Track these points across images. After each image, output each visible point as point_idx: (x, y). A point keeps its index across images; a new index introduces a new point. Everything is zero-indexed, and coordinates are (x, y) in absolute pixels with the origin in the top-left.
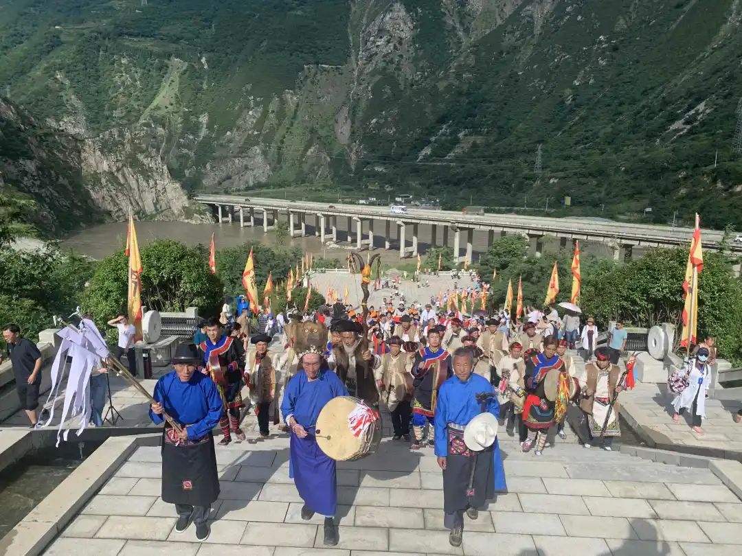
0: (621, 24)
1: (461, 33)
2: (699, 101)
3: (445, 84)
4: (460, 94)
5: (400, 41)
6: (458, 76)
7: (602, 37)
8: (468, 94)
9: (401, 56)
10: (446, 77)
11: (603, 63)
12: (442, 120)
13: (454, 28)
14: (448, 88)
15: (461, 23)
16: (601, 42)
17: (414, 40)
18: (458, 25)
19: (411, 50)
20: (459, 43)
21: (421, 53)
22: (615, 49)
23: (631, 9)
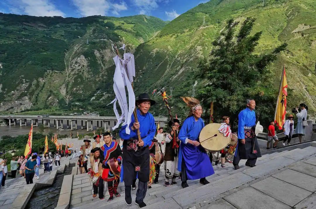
0: (144, 68)
1: (102, 66)
2: (163, 87)
3: (99, 79)
4: (103, 82)
5: (83, 66)
6: (102, 77)
7: (140, 71)
8: (105, 82)
9: (84, 70)
10: (99, 77)
11: (141, 77)
12: (98, 89)
13: (100, 64)
14: (100, 80)
15: (103, 63)
16: (140, 72)
17: (88, 66)
18: (102, 63)
19: (87, 69)
20: (102, 68)
21: (90, 70)
22: (144, 74)
23: (146, 65)
